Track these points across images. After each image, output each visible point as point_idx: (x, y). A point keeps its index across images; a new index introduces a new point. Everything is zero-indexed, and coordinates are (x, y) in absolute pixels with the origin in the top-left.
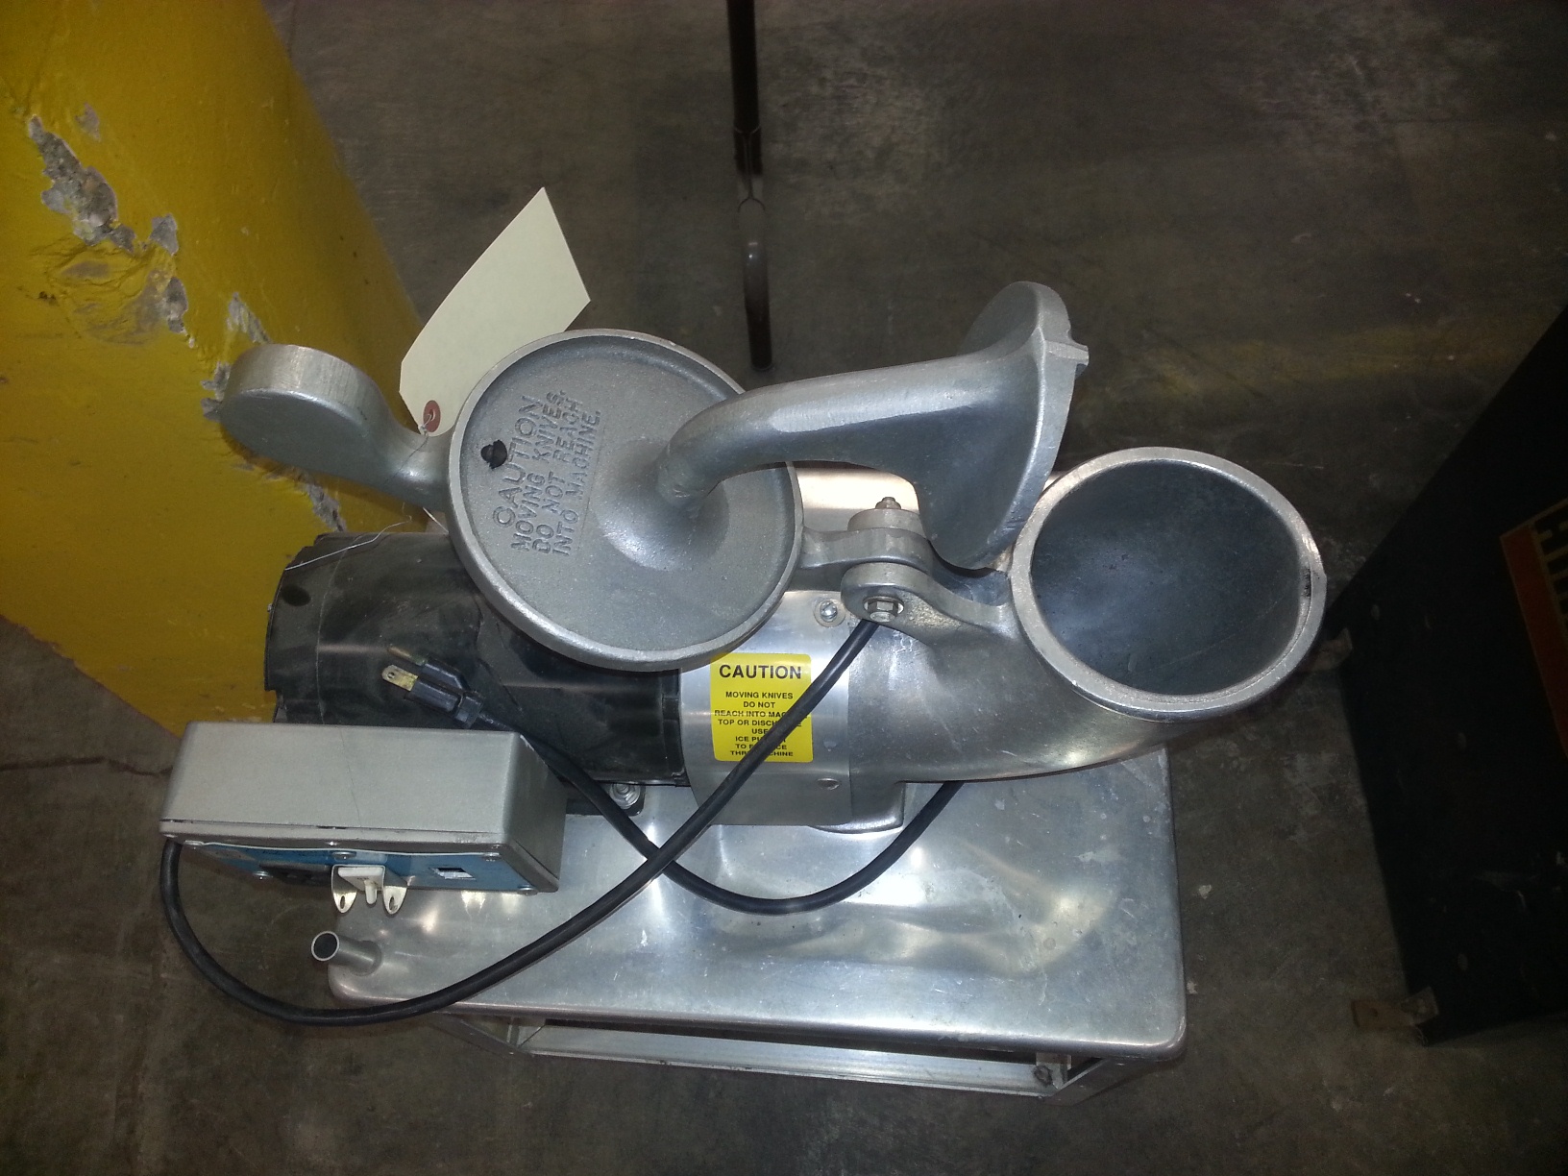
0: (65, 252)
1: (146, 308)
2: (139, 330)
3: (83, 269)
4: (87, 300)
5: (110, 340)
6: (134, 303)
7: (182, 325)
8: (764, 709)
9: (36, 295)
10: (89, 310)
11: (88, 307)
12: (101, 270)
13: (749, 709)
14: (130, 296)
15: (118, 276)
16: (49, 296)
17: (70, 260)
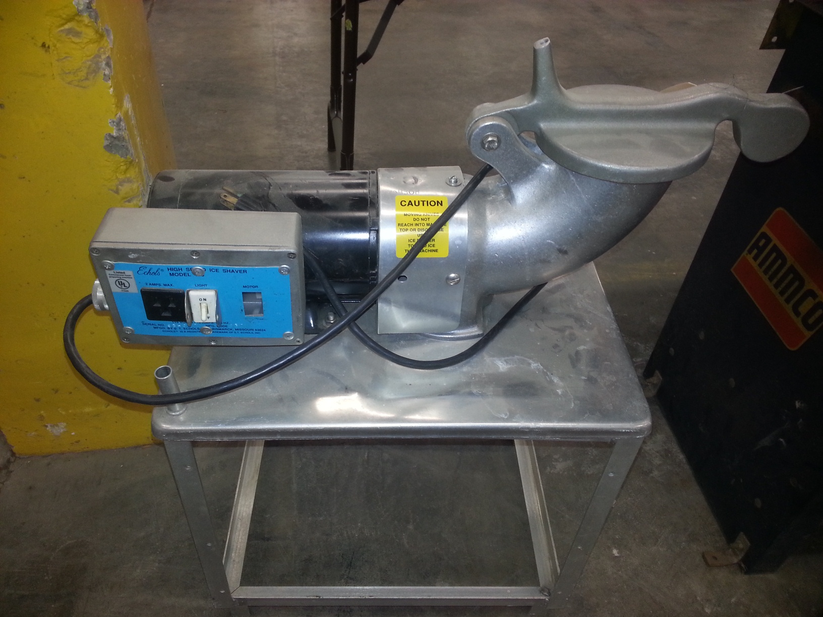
0: (64, 16)
1: (94, 65)
2: (87, 79)
3: (70, 31)
4: (66, 53)
5: (69, 83)
6: (88, 61)
7: (110, 79)
8: (424, 222)
9: (40, 44)
10: (64, 60)
11: (64, 58)
12: (77, 34)
13: (416, 222)
14: (88, 56)
15: (85, 41)
16: (47, 46)
17: (66, 23)
